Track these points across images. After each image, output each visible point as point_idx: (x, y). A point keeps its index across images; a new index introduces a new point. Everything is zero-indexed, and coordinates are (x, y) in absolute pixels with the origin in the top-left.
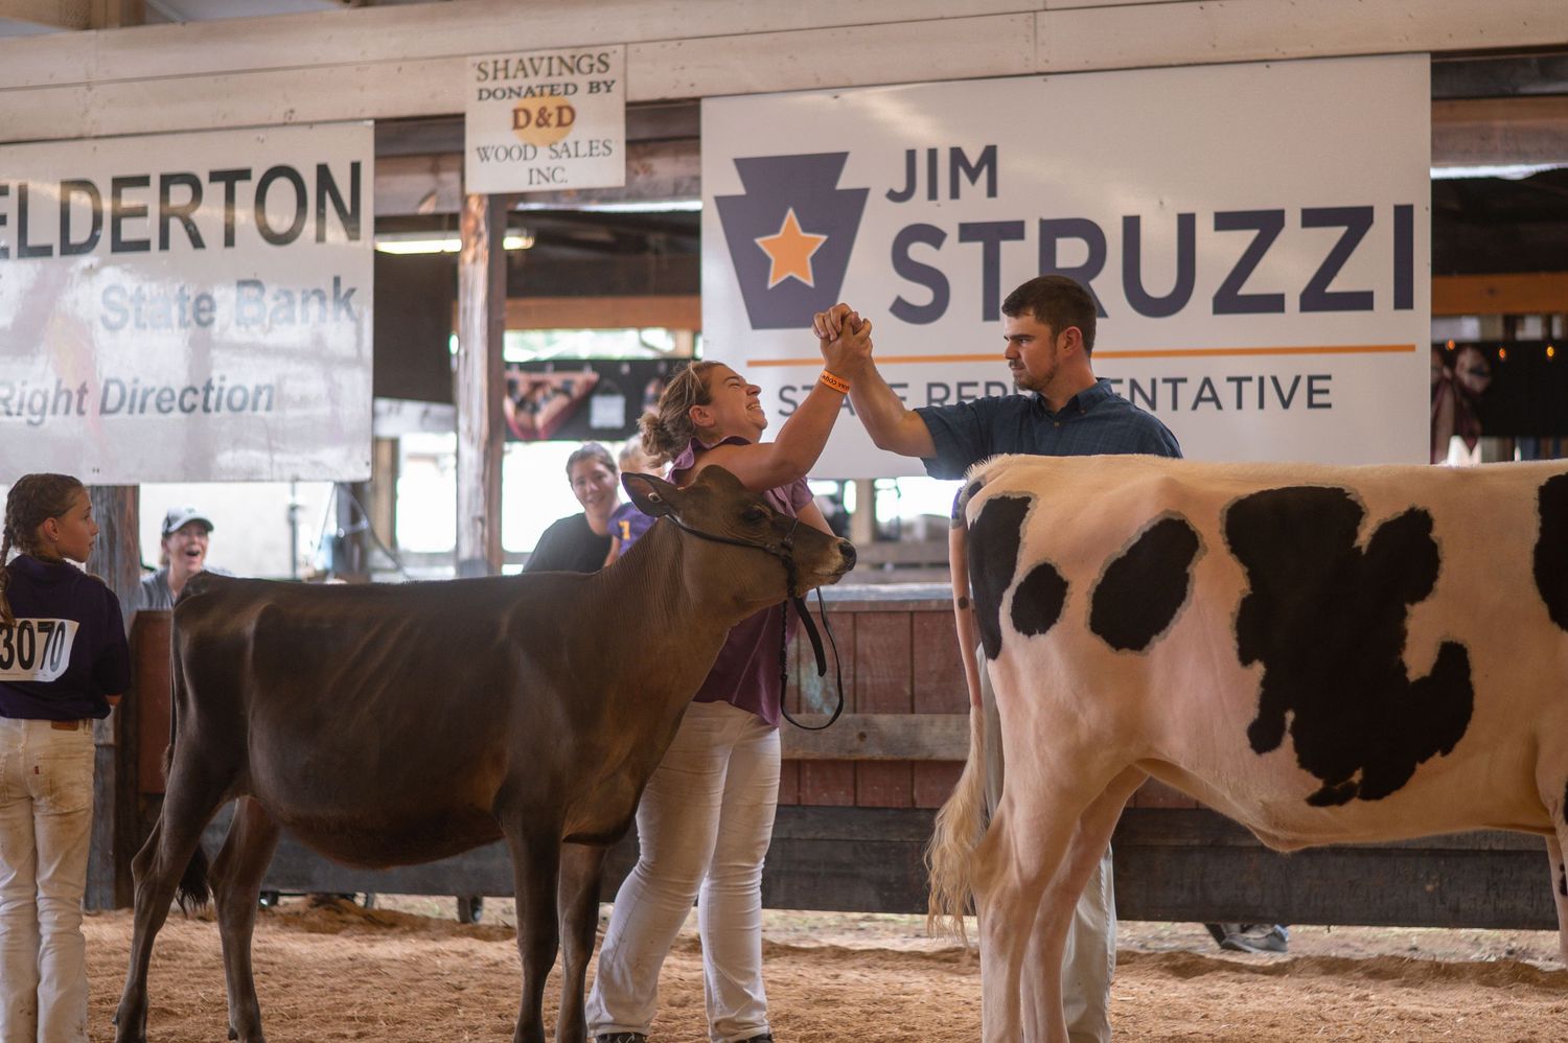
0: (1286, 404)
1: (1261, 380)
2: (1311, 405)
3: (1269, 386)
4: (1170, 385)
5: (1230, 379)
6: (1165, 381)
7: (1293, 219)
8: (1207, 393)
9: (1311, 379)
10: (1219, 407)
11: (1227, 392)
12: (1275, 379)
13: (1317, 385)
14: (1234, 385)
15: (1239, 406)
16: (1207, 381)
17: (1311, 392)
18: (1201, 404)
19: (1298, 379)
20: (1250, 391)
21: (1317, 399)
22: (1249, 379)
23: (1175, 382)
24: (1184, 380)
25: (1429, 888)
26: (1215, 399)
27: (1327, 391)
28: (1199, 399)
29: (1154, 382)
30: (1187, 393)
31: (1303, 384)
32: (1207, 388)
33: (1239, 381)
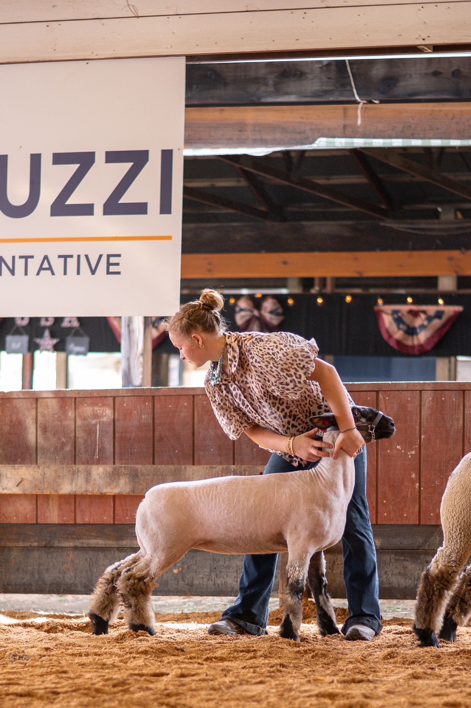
0: (93, 272)
1: (79, 256)
2: (108, 273)
3: (83, 260)
4: (23, 260)
5: (60, 256)
6: (21, 257)
7: (100, 158)
8: (46, 265)
9: (109, 256)
10: (53, 274)
11: (57, 265)
12: (87, 256)
13: (112, 260)
14: (62, 260)
15: (65, 273)
16: (46, 258)
17: (109, 264)
18: (42, 272)
19: (101, 256)
20: (72, 263)
21: (112, 269)
22: (71, 256)
23: (26, 258)
24: (32, 257)
25: (175, 571)
26: (50, 268)
27: (118, 264)
28: (41, 269)
29: (14, 258)
30: (34, 265)
31: (104, 259)
32: (46, 262)
33: (65, 257)
